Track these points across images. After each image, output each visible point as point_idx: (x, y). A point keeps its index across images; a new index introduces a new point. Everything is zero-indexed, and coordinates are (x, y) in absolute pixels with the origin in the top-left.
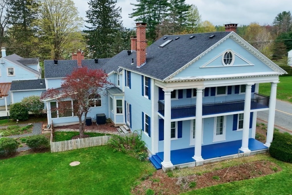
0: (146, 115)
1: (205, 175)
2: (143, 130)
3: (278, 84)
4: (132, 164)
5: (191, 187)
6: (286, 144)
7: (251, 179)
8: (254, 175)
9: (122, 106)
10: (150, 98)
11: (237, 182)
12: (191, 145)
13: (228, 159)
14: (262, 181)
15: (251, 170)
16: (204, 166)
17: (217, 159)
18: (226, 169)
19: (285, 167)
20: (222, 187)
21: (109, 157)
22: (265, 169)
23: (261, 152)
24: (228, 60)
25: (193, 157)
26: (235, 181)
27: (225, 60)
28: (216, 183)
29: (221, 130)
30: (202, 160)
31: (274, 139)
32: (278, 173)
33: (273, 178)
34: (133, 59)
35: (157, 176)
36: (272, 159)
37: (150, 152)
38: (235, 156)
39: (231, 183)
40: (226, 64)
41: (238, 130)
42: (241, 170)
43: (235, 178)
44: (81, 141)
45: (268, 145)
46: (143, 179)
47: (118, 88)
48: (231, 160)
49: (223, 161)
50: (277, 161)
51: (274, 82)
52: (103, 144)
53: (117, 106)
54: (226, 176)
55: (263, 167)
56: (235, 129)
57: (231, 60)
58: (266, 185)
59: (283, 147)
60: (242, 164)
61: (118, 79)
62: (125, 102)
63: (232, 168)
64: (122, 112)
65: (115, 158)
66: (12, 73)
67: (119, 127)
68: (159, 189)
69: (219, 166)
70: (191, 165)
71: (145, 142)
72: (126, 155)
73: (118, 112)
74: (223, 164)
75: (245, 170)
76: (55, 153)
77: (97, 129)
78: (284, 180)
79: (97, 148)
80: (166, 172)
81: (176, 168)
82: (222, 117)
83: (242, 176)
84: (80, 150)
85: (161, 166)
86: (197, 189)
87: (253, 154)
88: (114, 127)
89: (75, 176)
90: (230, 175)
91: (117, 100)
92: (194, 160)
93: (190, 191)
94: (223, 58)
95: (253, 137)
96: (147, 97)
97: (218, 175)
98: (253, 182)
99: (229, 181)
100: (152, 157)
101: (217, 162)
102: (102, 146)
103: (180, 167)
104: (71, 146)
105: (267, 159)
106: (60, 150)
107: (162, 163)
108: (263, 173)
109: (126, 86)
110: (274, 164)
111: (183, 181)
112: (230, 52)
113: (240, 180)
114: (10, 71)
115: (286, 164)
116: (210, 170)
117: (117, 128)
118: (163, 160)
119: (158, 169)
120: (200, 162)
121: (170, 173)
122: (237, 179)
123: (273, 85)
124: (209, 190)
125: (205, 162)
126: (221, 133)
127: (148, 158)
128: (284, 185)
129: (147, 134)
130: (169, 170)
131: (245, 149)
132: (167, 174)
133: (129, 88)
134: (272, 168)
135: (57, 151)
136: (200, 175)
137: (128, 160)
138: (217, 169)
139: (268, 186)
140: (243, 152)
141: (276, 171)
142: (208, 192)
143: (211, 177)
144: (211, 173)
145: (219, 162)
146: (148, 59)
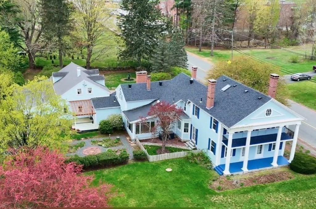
0: (212, 141)
1: (249, 180)
2: (209, 149)
3: (300, 125)
4: (204, 171)
5: (241, 186)
6: (300, 162)
7: (275, 182)
8: (277, 180)
9: (188, 127)
10: (217, 132)
11: (267, 184)
12: (240, 160)
13: (263, 170)
14: (281, 183)
15: (276, 177)
16: (248, 174)
17: (257, 170)
18: (262, 176)
19: (297, 176)
20: (258, 186)
21: (189, 166)
22: (284, 177)
23: (285, 166)
24: (268, 113)
25: (241, 169)
26: (266, 183)
27: (266, 114)
28: (255, 184)
29: (261, 150)
30: (247, 170)
31: (294, 158)
32: (292, 179)
33: (288, 182)
34: (201, 99)
35: (221, 179)
36: (291, 171)
37: (214, 164)
38: (268, 168)
39: (264, 184)
40: (267, 116)
41: (272, 150)
42: (270, 177)
43: (266, 182)
44: (167, 155)
45: (290, 161)
46: (214, 181)
47: (184, 113)
48: (265, 171)
49: (260, 171)
50: (293, 172)
51: (298, 124)
52: (181, 157)
53: (185, 127)
54: (261, 180)
55: (283, 175)
56: (270, 150)
57: (270, 113)
58: (283, 186)
59: (298, 164)
60: (271, 174)
61: (184, 106)
62: (191, 125)
63: (265, 176)
64: (187, 132)
65: (192, 167)
66: (90, 92)
67: (185, 142)
68: (223, 186)
69: (257, 174)
70: (241, 173)
71: (210, 157)
72: (199, 165)
73: (185, 131)
74: (259, 173)
75: (273, 177)
76: (152, 162)
77: (170, 144)
78: (294, 184)
79: (178, 159)
80: (226, 177)
81: (232, 175)
82: (261, 145)
83: (270, 181)
84: (167, 160)
85: (223, 173)
86: (244, 187)
87: (280, 167)
88: (181, 142)
89: (173, 178)
90: (263, 180)
91: (185, 123)
92: (242, 171)
93: (241, 187)
94: (266, 113)
95: (282, 155)
96: (215, 131)
97: (257, 179)
98: (276, 184)
99: (262, 183)
100: (216, 167)
101: (256, 171)
102: (180, 158)
103: (234, 174)
104: (162, 158)
105: (288, 171)
106: (155, 160)
107: (224, 172)
108: (283, 179)
109: (193, 114)
110: (291, 174)
111: (237, 183)
112: (270, 109)
113: (269, 183)
114: (89, 90)
115: (298, 174)
116: (252, 177)
117: (184, 143)
118: (224, 170)
119: (221, 175)
120: (246, 172)
121: (228, 178)
122: (267, 182)
123: (297, 126)
124: (251, 187)
125: (249, 172)
126: (260, 153)
127: (213, 168)
128: (293, 186)
129: (212, 153)
130: (228, 176)
131: (275, 164)
132: (226, 178)
133: (197, 117)
134: (289, 176)
135: (153, 161)
136: (246, 179)
137: (201, 169)
138: (256, 176)
139: (284, 187)
140: (273, 166)
141: (290, 178)
142: (250, 188)
143: (252, 180)
144: (252, 178)
145: (257, 172)
146: (215, 103)
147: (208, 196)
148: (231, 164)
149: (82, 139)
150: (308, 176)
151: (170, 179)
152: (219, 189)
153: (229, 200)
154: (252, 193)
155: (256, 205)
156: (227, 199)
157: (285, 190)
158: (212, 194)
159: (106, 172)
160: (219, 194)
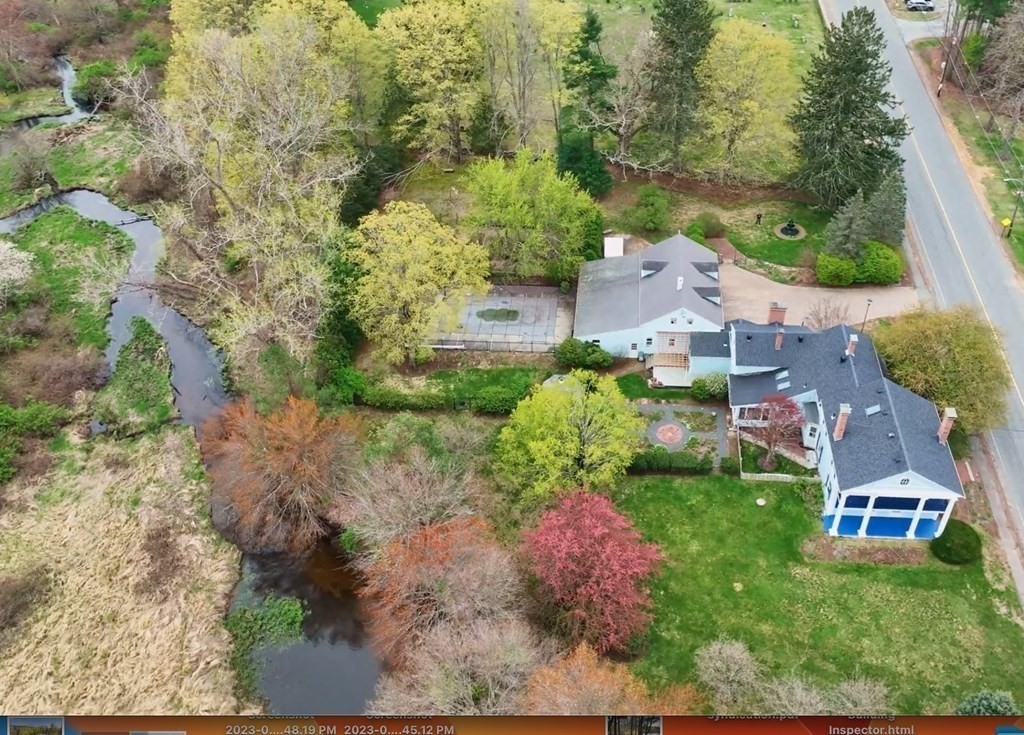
1: (859, 551)
5: (842, 559)
7: (893, 566)
8: (899, 563)
9: (815, 433)
14: (900, 569)
15: (899, 557)
16: (863, 541)
18: (880, 550)
19: (932, 562)
20: (865, 566)
22: (912, 559)
23: (928, 541)
25: (857, 530)
26: (879, 564)
28: (863, 561)
30: (865, 535)
32: (921, 566)
33: (912, 570)
36: (929, 550)
37: (826, 510)
38: (899, 539)
39: (875, 564)
42: (892, 554)
43: (880, 562)
44: (768, 476)
46: (811, 540)
49: (885, 539)
50: (931, 554)
52: (788, 481)
54: (875, 557)
55: (913, 556)
60: (897, 549)
64: (814, 437)
67: (808, 449)
68: (819, 552)
69: (877, 544)
70: (854, 537)
74: (882, 542)
78: (918, 574)
79: (781, 484)
80: (829, 539)
81: (839, 538)
83: (888, 561)
84: (765, 481)
85: (828, 531)
86: (846, 561)
87: (914, 540)
88: (803, 447)
89: (761, 518)
90: (879, 556)
92: (857, 534)
93: (841, 561)
97: (870, 554)
98: (892, 569)
99: (874, 562)
100: (826, 516)
102: (785, 482)
103: (843, 537)
104: (758, 478)
105: (926, 549)
106: (747, 481)
107: (829, 529)
108: (908, 562)
111: (840, 552)
113: (884, 563)
115: (936, 559)
116: (866, 547)
117: (806, 452)
118: (833, 525)
119: (823, 533)
120: (862, 537)
121: (832, 541)
122: (882, 562)
124: (854, 565)
125: (865, 538)
128: (913, 579)
130: (834, 537)
131: (911, 534)
132: (829, 541)
135: (743, 481)
136: (855, 549)
138: (873, 547)
139: (901, 575)
140: (905, 536)
141: (920, 563)
142: (852, 566)
143: (864, 553)
144: (866, 549)
145: (879, 540)
146: (845, 434)
147: (790, 564)
148: (843, 517)
149: (663, 401)
150: (949, 567)
151: (757, 520)
152: (811, 556)
153: (815, 578)
154: (849, 576)
155: (845, 595)
156: (813, 575)
157: (898, 581)
158: (799, 561)
159: (678, 482)
160: (807, 565)
